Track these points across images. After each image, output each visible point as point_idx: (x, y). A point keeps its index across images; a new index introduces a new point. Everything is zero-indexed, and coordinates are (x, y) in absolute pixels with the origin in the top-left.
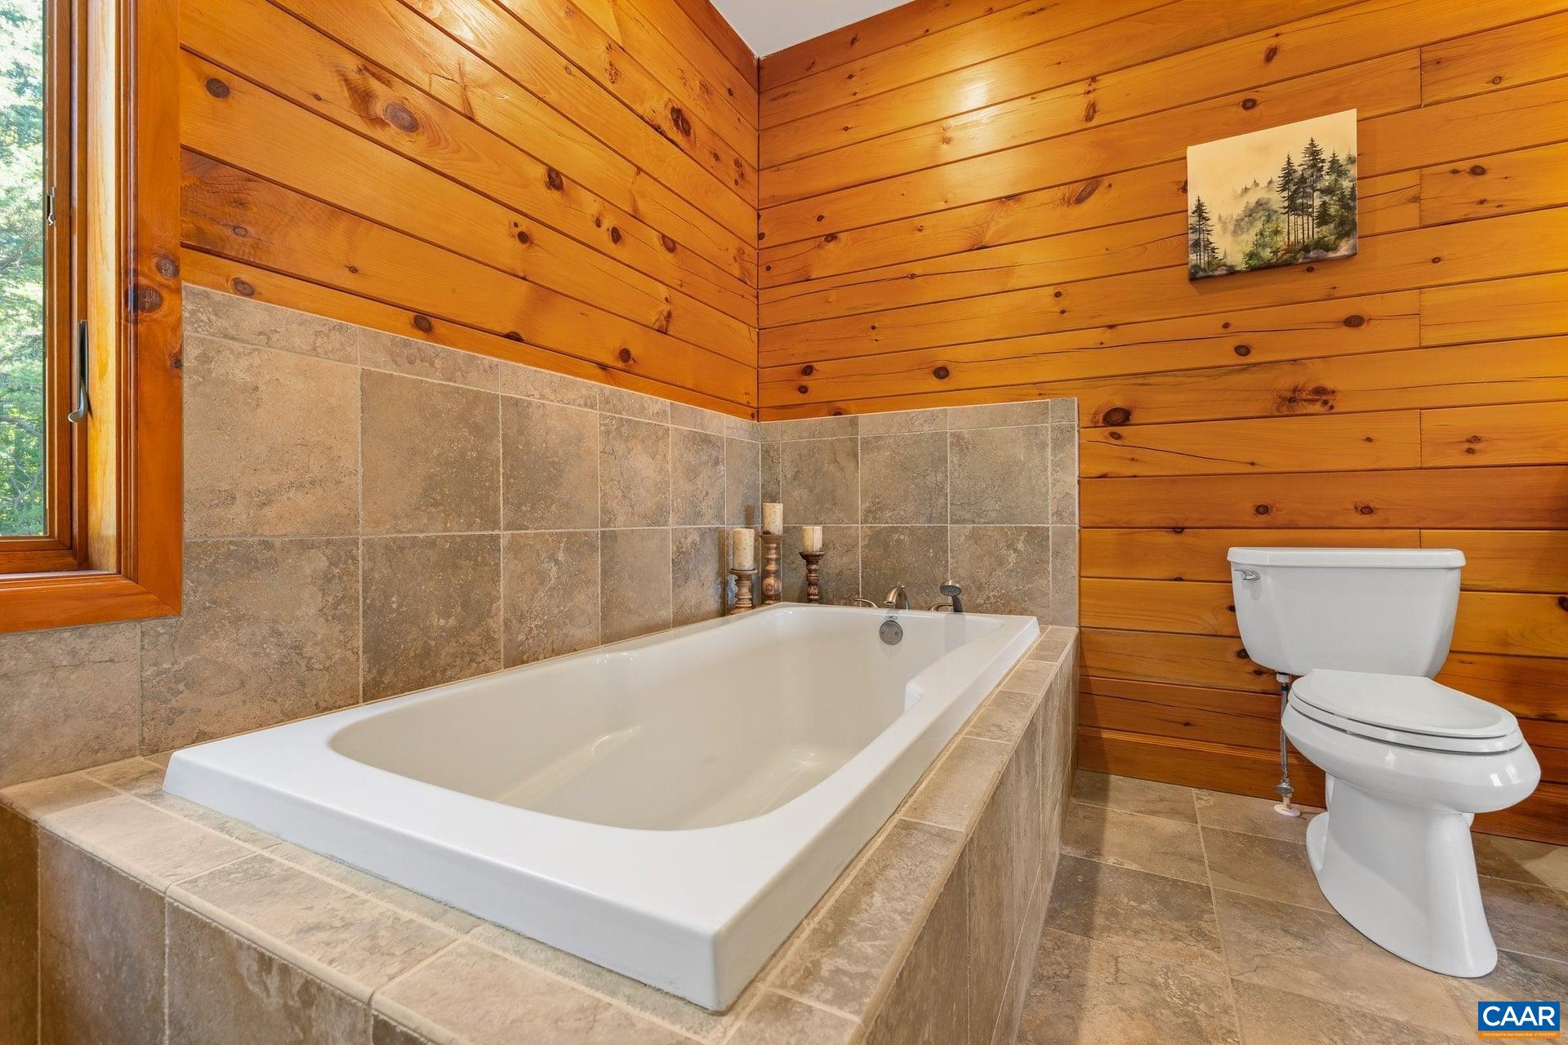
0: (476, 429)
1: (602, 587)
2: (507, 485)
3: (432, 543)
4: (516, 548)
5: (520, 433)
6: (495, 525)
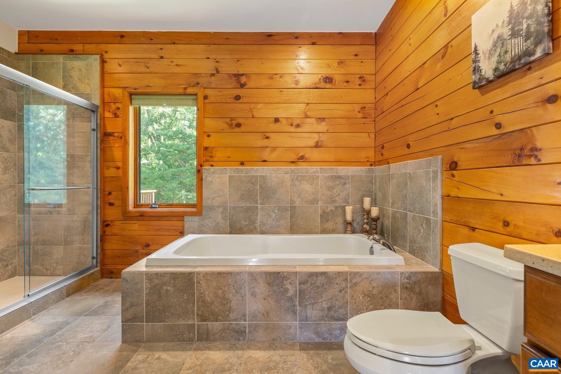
0: (252, 183)
1: (290, 220)
2: (260, 195)
3: (242, 207)
4: (262, 209)
5: (264, 183)
6: (257, 203)
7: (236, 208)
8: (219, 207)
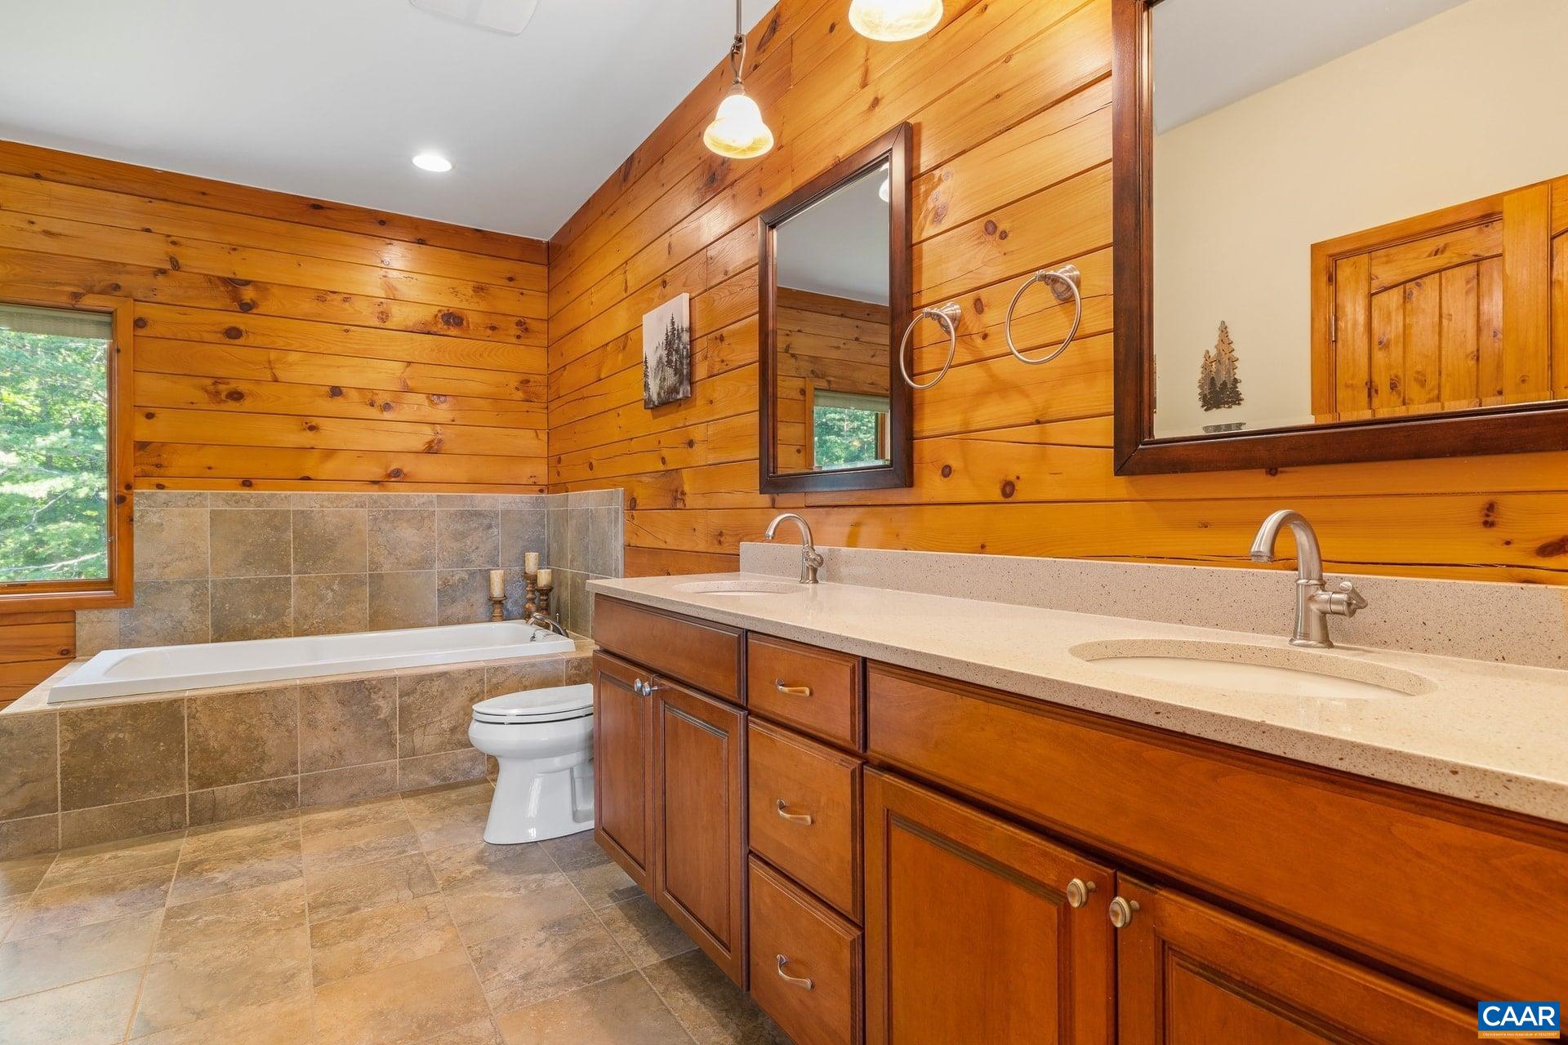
0: (275, 528)
1: (370, 605)
2: (296, 553)
3: (249, 581)
4: (301, 583)
5: (305, 527)
6: (289, 572)
7: (231, 584)
8: (183, 583)
